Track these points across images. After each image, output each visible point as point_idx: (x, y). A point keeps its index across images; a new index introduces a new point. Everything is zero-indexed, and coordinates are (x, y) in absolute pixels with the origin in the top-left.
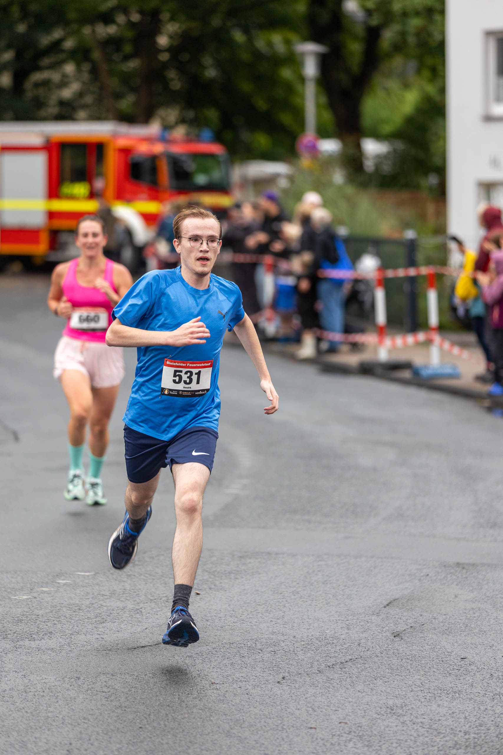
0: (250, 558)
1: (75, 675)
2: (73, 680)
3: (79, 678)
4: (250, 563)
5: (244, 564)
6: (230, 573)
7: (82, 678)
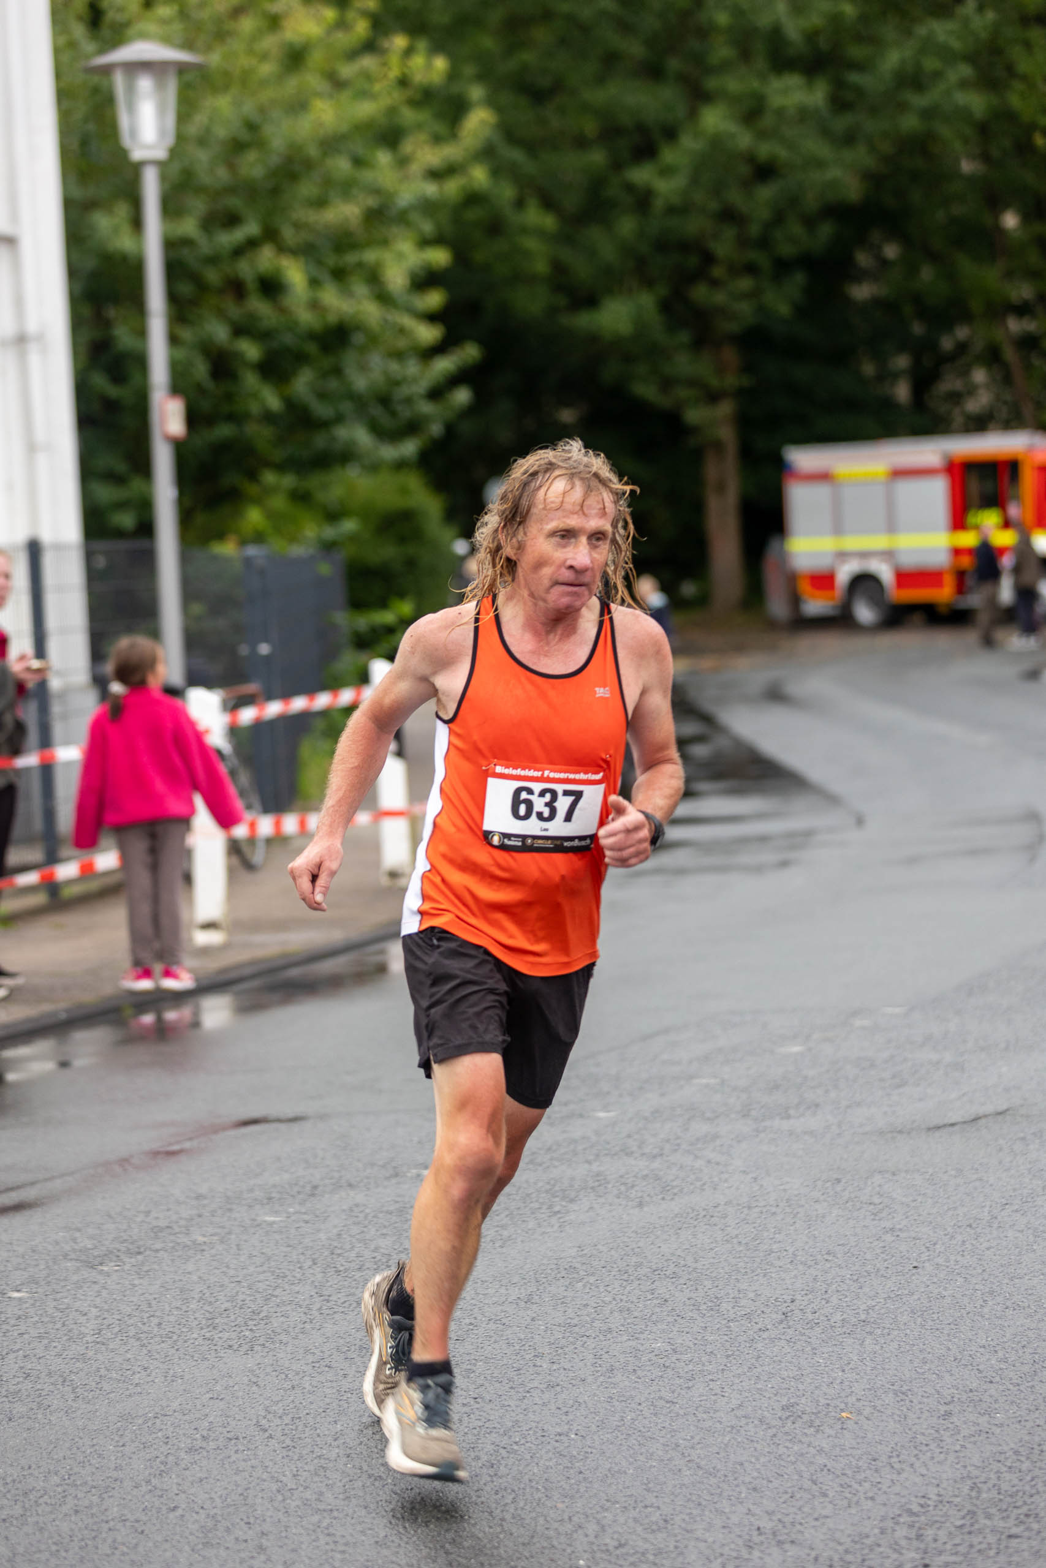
1: (835, 1176)
2: (829, 1184)
3: (839, 1181)
7: (844, 1181)
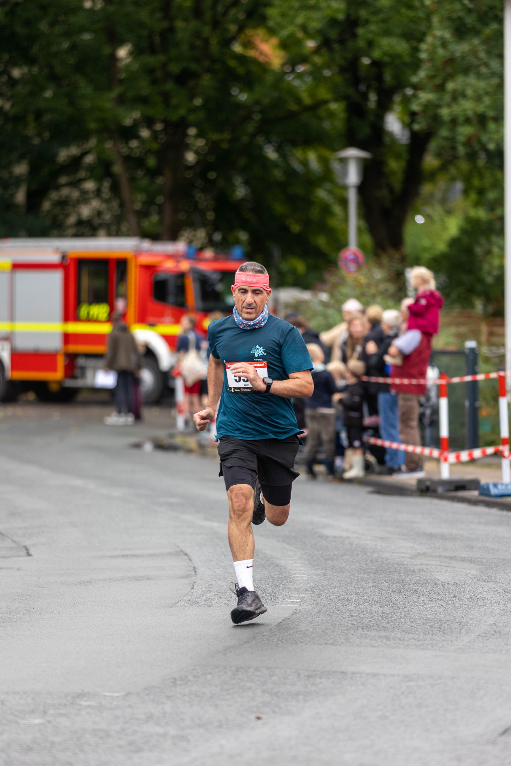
0: (321, 678)
4: (321, 683)
5: (313, 684)
6: (297, 694)
